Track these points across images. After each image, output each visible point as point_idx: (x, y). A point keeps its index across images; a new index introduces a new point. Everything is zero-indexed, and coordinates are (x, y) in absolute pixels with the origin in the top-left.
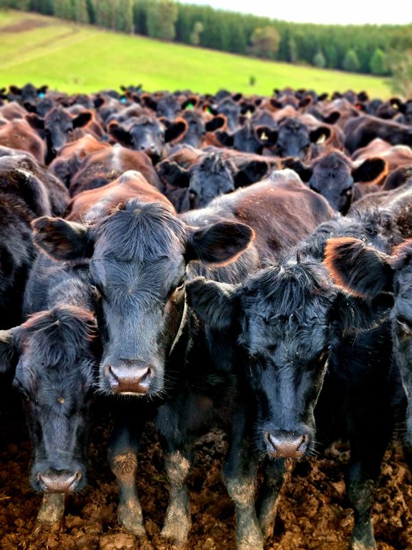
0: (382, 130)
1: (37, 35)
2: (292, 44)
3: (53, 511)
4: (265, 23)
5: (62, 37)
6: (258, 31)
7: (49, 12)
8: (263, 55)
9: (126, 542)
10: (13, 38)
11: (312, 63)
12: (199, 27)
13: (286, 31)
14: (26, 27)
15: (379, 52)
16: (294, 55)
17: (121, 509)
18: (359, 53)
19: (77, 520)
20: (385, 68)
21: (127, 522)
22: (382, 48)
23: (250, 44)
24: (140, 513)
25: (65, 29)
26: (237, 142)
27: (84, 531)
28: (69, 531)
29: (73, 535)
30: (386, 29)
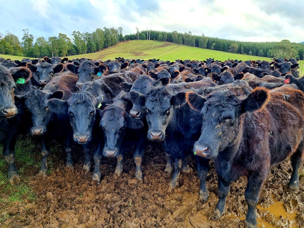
0: (249, 70)
1: (168, 48)
2: (242, 48)
3: (118, 171)
4: (234, 42)
5: (175, 48)
6: (232, 45)
7: (172, 42)
8: (233, 52)
9: (135, 182)
10: (162, 48)
11: (248, 54)
12: (214, 44)
13: (240, 44)
14: (166, 45)
15: (270, 50)
16: (242, 52)
17: (136, 172)
18: (263, 51)
19: (126, 174)
20: (272, 55)
21: (137, 176)
22: (271, 49)
23: (229, 49)
24: (141, 174)
25: (176, 46)
26: (200, 72)
27: (127, 177)
28: (123, 177)
29: (123, 178)
30: (273, 43)
